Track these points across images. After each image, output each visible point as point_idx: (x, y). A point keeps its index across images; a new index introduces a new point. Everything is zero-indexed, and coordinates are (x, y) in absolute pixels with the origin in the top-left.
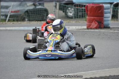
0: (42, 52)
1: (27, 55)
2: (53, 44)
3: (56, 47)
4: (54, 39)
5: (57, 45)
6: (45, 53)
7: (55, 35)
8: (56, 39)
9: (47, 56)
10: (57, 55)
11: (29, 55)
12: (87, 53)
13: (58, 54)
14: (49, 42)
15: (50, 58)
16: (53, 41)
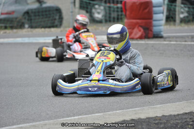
0: (82, 82)
1: (57, 89)
2: (101, 69)
3: (107, 73)
4: (103, 59)
5: (109, 71)
6: (87, 85)
7: (106, 52)
8: (107, 60)
9: (90, 89)
10: (109, 88)
11: (60, 88)
12: (162, 83)
13: (109, 86)
14: (96, 64)
15: (97, 93)
16: (102, 63)
